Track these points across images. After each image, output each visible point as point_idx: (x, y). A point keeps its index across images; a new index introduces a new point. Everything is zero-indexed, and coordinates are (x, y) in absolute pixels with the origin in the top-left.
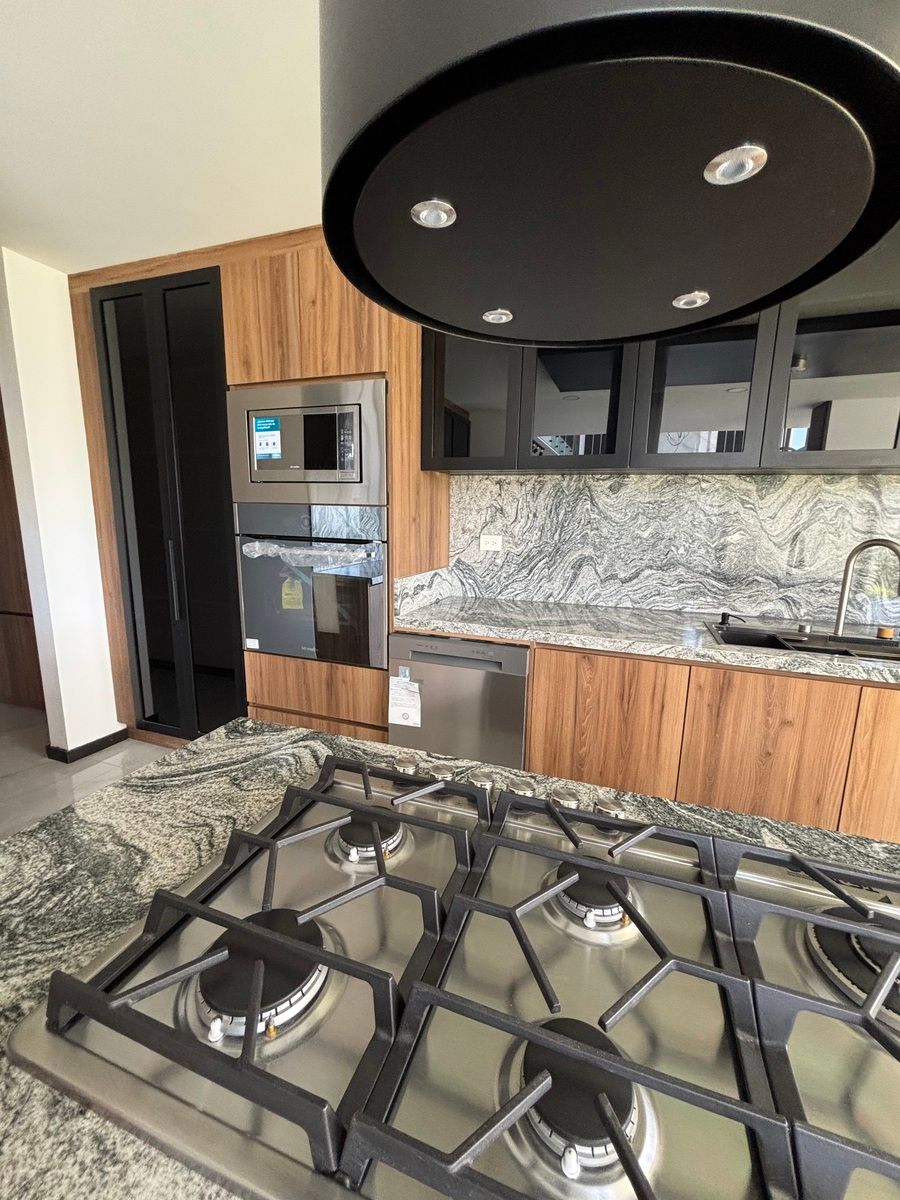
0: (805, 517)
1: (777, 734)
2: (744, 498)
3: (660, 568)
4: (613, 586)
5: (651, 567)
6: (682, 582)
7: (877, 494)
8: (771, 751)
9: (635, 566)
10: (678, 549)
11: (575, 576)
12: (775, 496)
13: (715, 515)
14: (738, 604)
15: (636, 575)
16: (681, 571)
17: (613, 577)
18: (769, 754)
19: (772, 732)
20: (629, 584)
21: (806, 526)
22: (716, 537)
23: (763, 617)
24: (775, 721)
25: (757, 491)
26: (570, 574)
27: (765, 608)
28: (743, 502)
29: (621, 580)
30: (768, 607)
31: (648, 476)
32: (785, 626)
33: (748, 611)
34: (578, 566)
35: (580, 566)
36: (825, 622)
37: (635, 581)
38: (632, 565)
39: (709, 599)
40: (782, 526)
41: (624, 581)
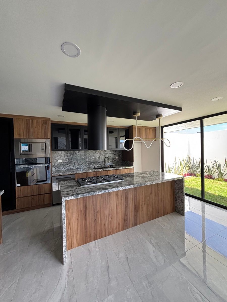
0: (100, 155)
4: (80, 166)
5: (84, 162)
6: (88, 164)
7: (106, 152)
10: (87, 159)
12: (97, 152)
17: (80, 164)
21: (100, 156)
22: (91, 158)
23: (97, 167)
26: (73, 165)
28: (94, 153)
30: (98, 165)
32: (100, 167)
33: (96, 166)
35: (75, 163)
36: (103, 166)
37: (82, 164)
38: (82, 162)
40: (98, 156)
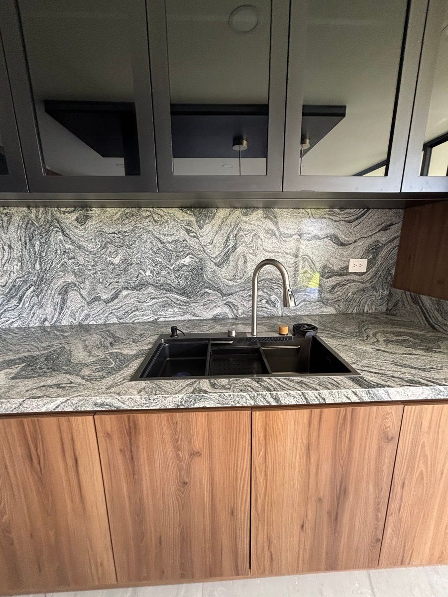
1: (189, 466)
2: (188, 228)
3: (133, 289)
4: (98, 307)
5: (127, 288)
6: (154, 298)
7: (276, 223)
8: (187, 480)
9: (114, 289)
10: (145, 272)
11: (64, 301)
12: (210, 226)
13: (169, 243)
14: (197, 311)
15: (116, 296)
16: (151, 289)
17: (97, 299)
18: (185, 483)
19: (184, 465)
20: (112, 304)
22: (172, 261)
23: (215, 319)
24: (184, 455)
25: (197, 222)
27: (216, 312)
28: (188, 231)
29: (104, 301)
31: (109, 209)
33: (204, 315)
34: (64, 291)
35: (66, 292)
37: (116, 301)
38: (111, 287)
39: (176, 310)
41: (107, 302)
